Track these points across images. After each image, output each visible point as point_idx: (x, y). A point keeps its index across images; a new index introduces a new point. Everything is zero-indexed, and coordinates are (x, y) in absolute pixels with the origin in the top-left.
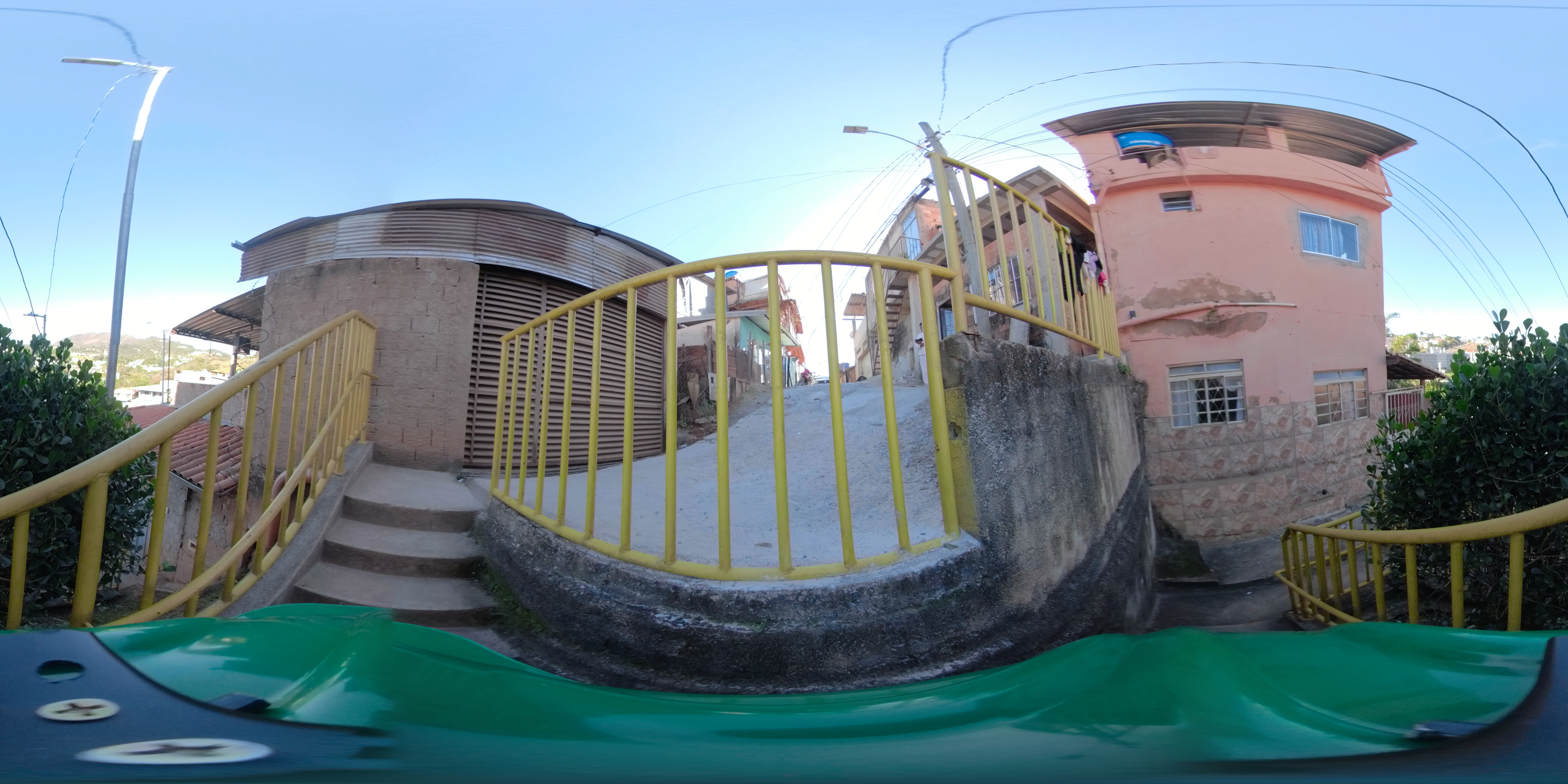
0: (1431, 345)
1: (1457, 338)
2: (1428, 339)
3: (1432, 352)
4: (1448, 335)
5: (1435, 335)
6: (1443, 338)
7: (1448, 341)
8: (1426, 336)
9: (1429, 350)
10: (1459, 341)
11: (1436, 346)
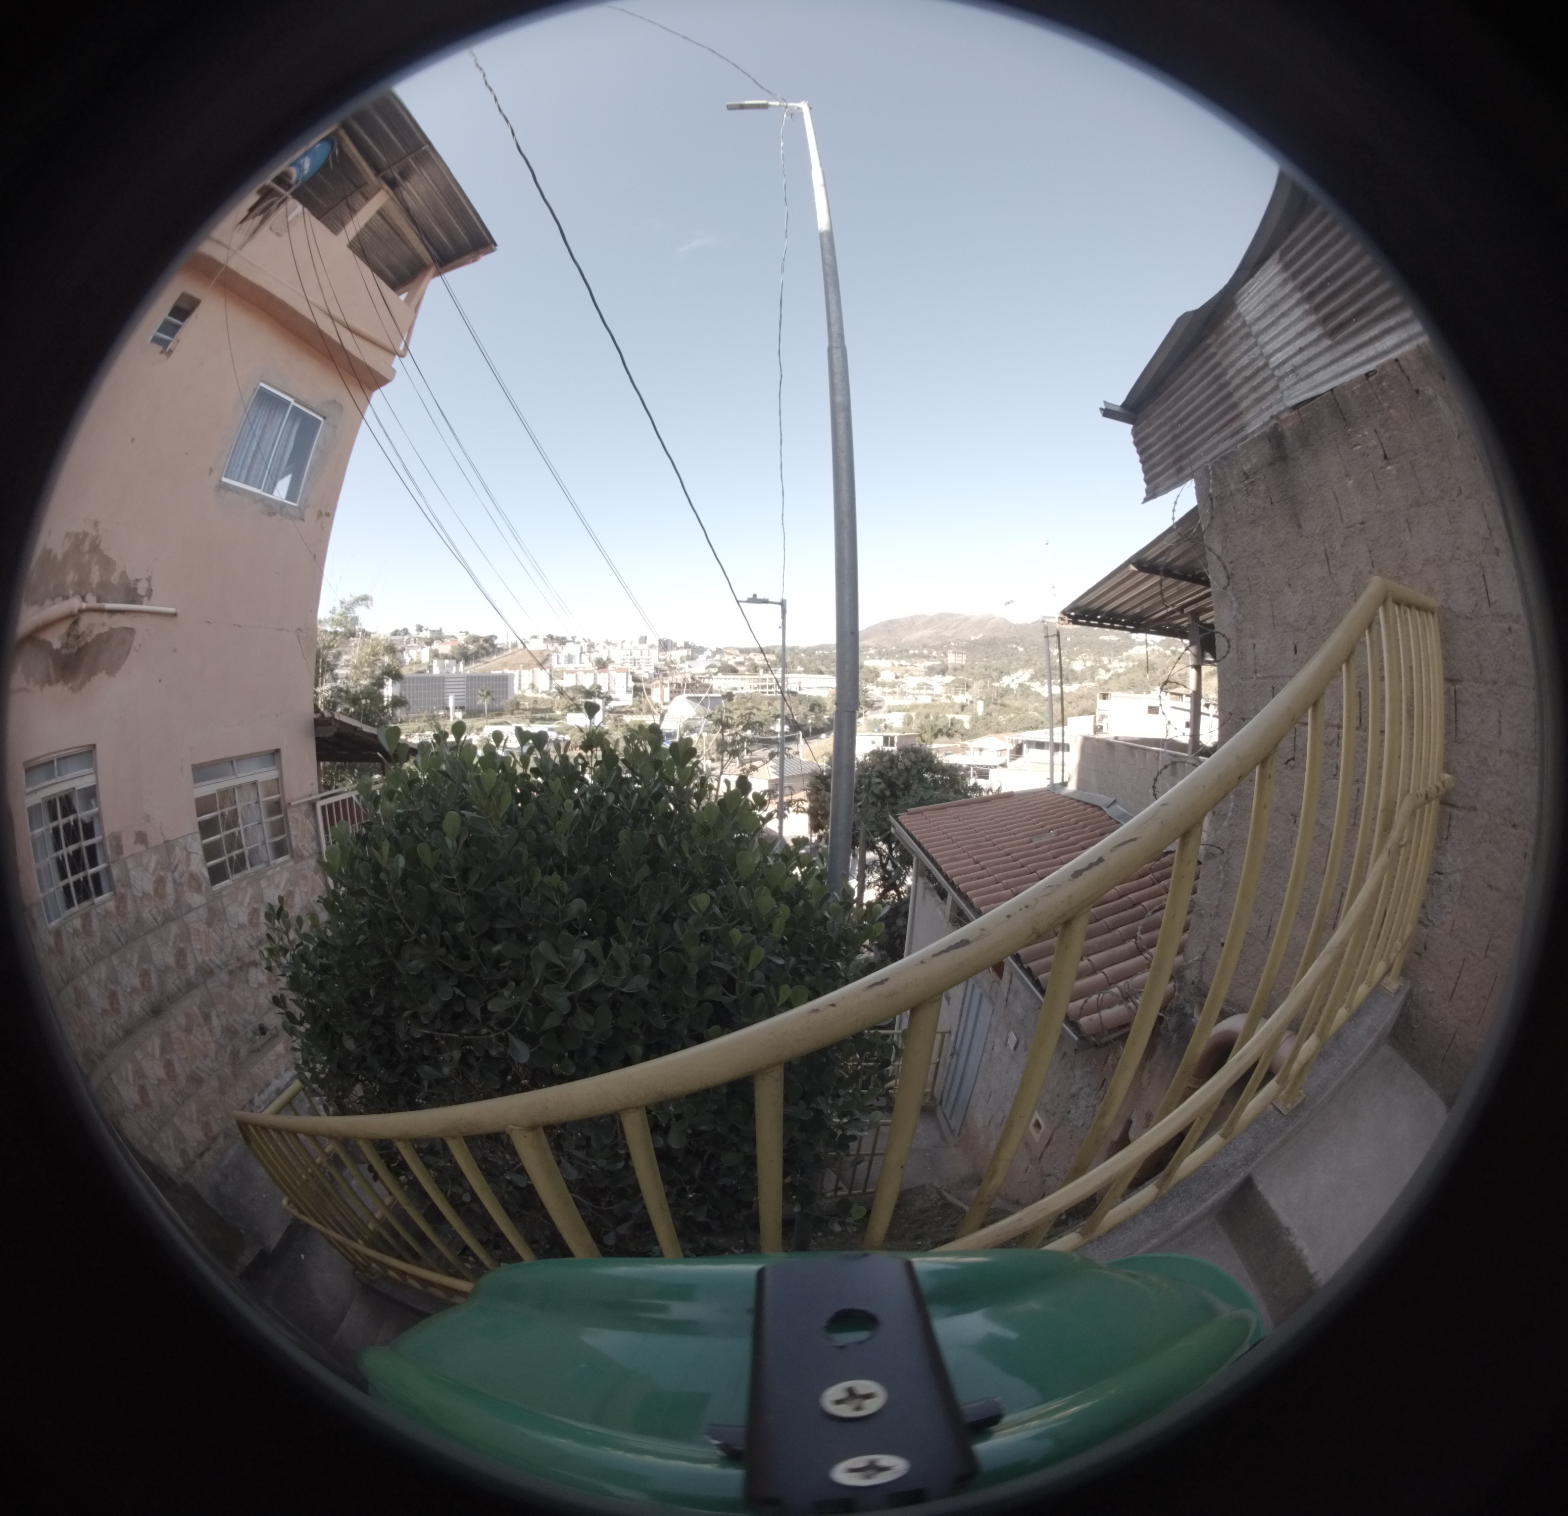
0: (435, 655)
1: (490, 640)
2: (429, 643)
3: (436, 671)
4: (473, 632)
5: (446, 632)
6: (461, 639)
7: (471, 647)
8: (426, 634)
9: (430, 667)
10: (493, 646)
11: (446, 657)
